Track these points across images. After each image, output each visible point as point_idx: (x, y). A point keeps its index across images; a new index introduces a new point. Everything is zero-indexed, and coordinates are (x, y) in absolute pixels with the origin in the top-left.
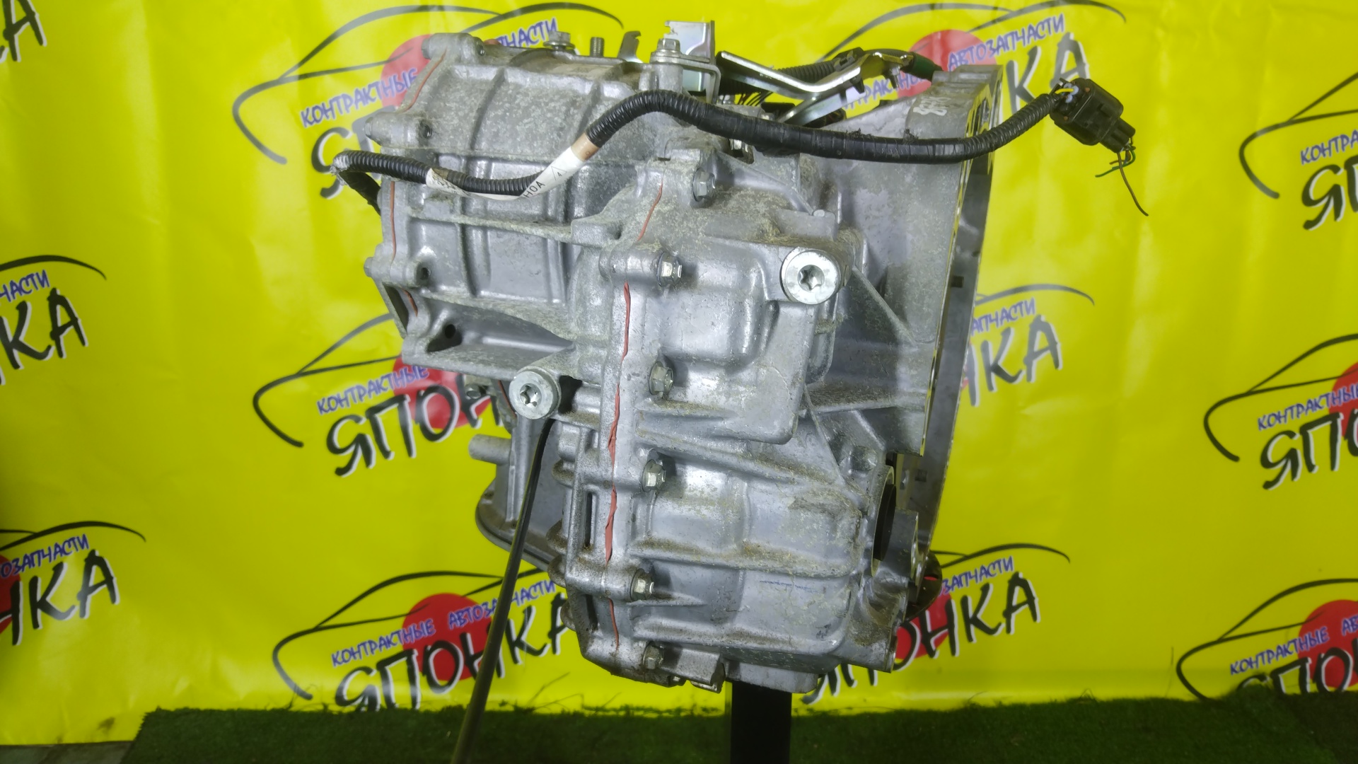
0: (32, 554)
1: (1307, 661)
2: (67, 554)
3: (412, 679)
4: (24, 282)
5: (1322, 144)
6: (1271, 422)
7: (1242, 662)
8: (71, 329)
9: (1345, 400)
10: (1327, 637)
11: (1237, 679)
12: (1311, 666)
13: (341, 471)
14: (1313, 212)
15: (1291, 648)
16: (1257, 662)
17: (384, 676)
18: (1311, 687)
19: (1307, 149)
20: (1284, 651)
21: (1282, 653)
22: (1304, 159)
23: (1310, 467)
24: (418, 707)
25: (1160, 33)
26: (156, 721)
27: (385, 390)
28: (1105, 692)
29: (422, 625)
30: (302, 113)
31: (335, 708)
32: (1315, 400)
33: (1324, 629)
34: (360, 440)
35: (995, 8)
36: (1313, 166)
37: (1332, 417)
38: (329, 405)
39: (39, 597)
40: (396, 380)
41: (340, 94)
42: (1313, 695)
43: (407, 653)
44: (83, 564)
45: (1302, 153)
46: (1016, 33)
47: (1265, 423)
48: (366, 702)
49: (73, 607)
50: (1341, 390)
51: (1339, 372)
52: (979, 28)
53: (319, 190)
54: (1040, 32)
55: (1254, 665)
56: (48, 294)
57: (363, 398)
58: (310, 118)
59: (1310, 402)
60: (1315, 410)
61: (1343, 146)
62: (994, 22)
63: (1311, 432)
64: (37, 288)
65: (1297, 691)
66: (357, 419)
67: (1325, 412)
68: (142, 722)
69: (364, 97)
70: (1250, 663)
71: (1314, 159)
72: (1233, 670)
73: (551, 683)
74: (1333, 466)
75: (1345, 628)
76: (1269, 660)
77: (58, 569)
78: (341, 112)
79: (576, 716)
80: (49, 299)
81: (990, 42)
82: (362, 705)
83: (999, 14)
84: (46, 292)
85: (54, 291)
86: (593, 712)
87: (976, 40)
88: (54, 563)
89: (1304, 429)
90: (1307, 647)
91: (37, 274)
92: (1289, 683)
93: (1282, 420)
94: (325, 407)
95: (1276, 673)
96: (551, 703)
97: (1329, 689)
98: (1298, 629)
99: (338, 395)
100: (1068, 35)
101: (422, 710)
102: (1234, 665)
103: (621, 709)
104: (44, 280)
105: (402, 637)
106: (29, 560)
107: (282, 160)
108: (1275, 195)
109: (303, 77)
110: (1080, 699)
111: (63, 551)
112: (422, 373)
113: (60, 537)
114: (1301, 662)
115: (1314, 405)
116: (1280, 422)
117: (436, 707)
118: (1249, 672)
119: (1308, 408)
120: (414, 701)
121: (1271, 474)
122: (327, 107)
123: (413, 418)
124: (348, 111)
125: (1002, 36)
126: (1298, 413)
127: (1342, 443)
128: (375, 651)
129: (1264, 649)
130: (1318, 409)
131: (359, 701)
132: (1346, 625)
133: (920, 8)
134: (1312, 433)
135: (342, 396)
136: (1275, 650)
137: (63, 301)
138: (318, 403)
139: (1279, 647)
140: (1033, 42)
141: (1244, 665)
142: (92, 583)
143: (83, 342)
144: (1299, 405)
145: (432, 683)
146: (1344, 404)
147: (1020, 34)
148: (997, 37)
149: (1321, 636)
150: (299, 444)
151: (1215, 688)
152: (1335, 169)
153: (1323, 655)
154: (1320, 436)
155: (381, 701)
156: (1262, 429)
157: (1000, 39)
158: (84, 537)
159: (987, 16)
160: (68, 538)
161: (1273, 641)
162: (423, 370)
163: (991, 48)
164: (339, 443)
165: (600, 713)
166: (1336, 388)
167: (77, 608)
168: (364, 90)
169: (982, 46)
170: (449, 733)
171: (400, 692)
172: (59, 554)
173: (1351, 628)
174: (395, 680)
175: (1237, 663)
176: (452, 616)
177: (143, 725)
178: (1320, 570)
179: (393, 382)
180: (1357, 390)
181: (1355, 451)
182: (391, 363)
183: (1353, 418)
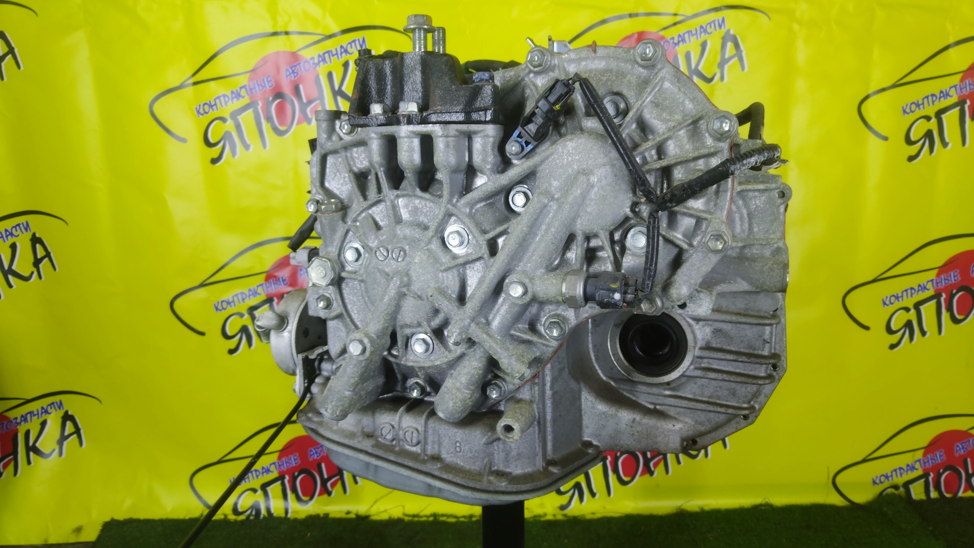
0: (27, 414)
1: (930, 475)
2: (49, 414)
3: (285, 496)
4: (14, 229)
5: (918, 101)
6: (892, 301)
7: (881, 476)
8: (46, 260)
9: (945, 284)
10: (944, 458)
11: (879, 489)
12: (933, 478)
13: (232, 352)
14: (913, 150)
15: (917, 465)
16: (892, 476)
17: (266, 494)
18: (934, 494)
19: (907, 105)
20: (912, 468)
21: (910, 469)
22: (905, 112)
23: (923, 333)
24: (289, 516)
25: (796, 27)
26: (111, 528)
27: (260, 294)
28: (779, 500)
29: (291, 458)
30: (196, 108)
31: (232, 517)
32: (924, 284)
33: (941, 451)
34: (244, 329)
35: (675, 15)
36: (912, 117)
37: (937, 296)
38: (222, 306)
39: (31, 443)
40: (267, 288)
41: (220, 94)
42: (936, 500)
43: (281, 478)
44: (60, 420)
45: (903, 107)
46: (691, 31)
47: (888, 302)
48: (254, 513)
49: (54, 450)
50: (942, 276)
51: (940, 264)
52: (665, 29)
53: (209, 160)
54: (709, 30)
55: (890, 479)
56: (30, 237)
57: (245, 300)
58: (202, 111)
59: (920, 286)
60: (924, 291)
61: (933, 102)
62: (675, 24)
63: (922, 308)
64: (23, 233)
65: (923, 497)
66: (242, 315)
67: (931, 292)
68: (101, 528)
69: (237, 95)
70: (887, 477)
71: (912, 112)
72: (874, 482)
73: (382, 498)
74: (940, 332)
75: (957, 451)
76: (901, 474)
77: (44, 424)
78: (222, 106)
79: (399, 521)
80: (31, 240)
81: (673, 38)
82: (250, 515)
83: (678, 18)
84: (28, 235)
85: (34, 234)
86: (411, 518)
87: (663, 38)
88: (41, 420)
89: (917, 306)
90: (929, 465)
91: (23, 223)
92: (917, 492)
93: (900, 299)
94: (220, 307)
95: (907, 485)
96: (381, 512)
97: (948, 495)
98: (922, 452)
99: (228, 299)
100: (729, 31)
101: (292, 518)
102: (875, 478)
103: (431, 516)
104: (27, 227)
105: (277, 466)
106: (24, 419)
107: (183, 140)
108: (886, 139)
109: (195, 83)
110: (761, 505)
111: (46, 412)
112: (285, 282)
113: (45, 402)
114: (925, 475)
115: (923, 288)
116: (899, 301)
117: (302, 516)
118: (887, 484)
119: (919, 290)
120: (287, 512)
121: (894, 339)
122: (213, 103)
124: (227, 106)
125: (681, 34)
126: (912, 295)
127: (945, 315)
128: (259, 477)
129: (897, 467)
130: (926, 291)
131: (249, 512)
132: (958, 449)
133: (620, 17)
135: (231, 300)
136: (905, 468)
137: (40, 241)
138: (215, 305)
139: (908, 465)
140: (704, 37)
141: (883, 479)
142: (66, 433)
143: (55, 269)
144: (912, 289)
145: (298, 499)
146: (945, 287)
147: (694, 32)
148: (677, 35)
149: (939, 457)
150: (202, 334)
151: (861, 497)
152: (928, 118)
153: (941, 471)
154: (929, 310)
155: (264, 512)
156: (886, 306)
157: (679, 36)
158: (61, 402)
159: (669, 20)
160: (50, 403)
161: (902, 461)
162: (285, 280)
163: (673, 43)
164: (229, 332)
165: (416, 519)
166: (938, 275)
167: (57, 451)
168: (237, 91)
169: (667, 41)
170: (309, 534)
171: (277, 506)
172: (44, 414)
173: (962, 451)
174: (273, 497)
175: (877, 477)
176: (311, 451)
177: (102, 531)
178: (936, 408)
179: (265, 289)
180: (954, 276)
181: (956, 321)
182: (263, 276)
183: (952, 296)
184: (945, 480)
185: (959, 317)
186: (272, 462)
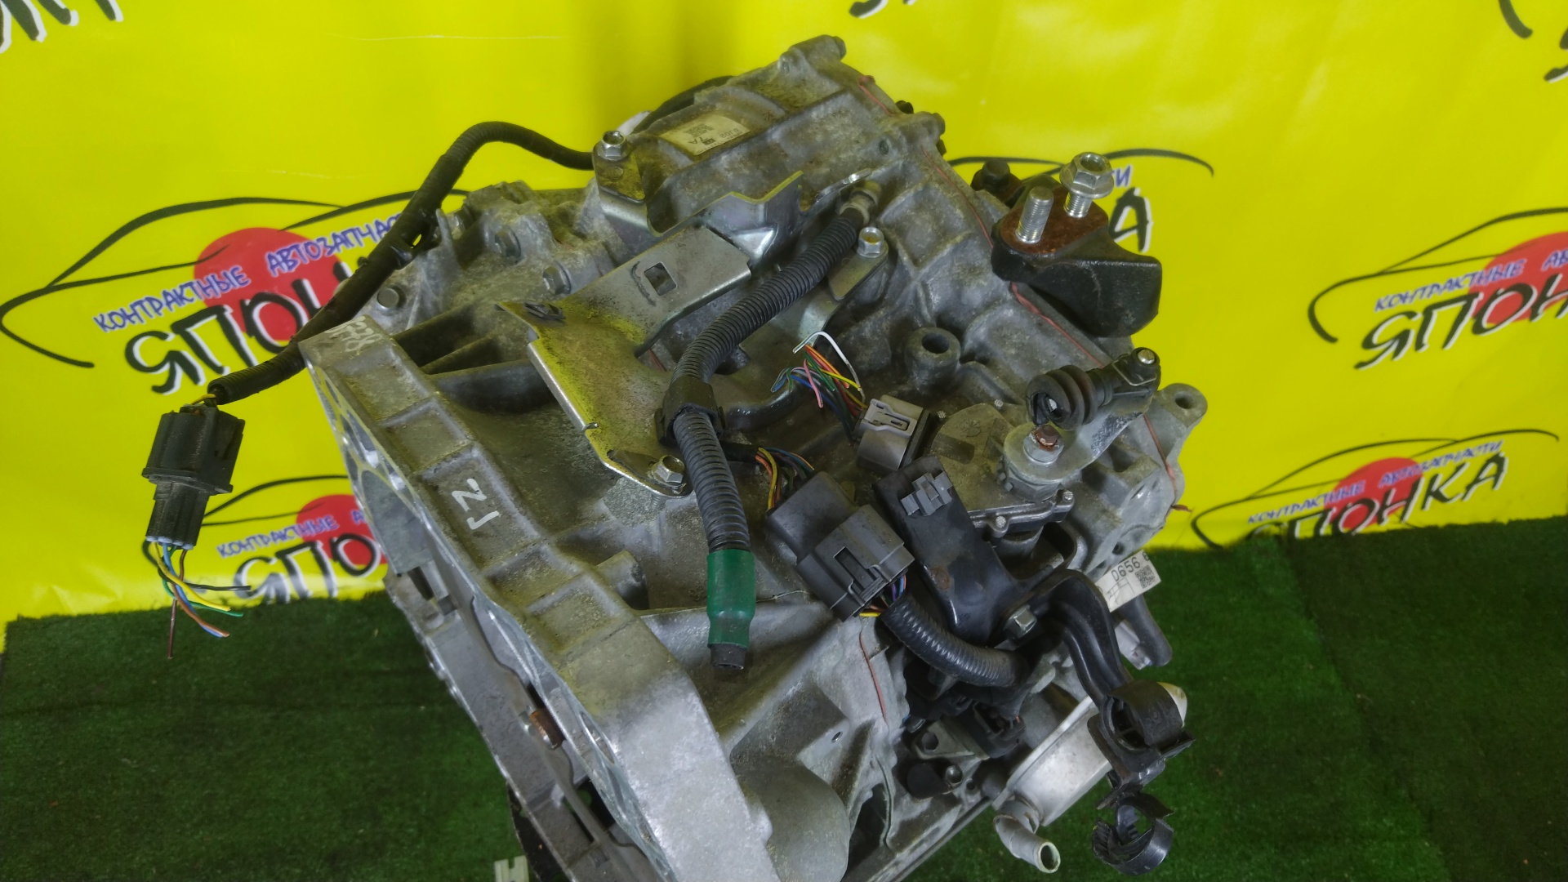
1: (1330, 511)
3: (323, 567)
6: (1393, 303)
7: (1263, 514)
9: (1494, 279)
10: (1362, 490)
12: (1333, 514)
13: (160, 388)
15: (1321, 500)
16: (1279, 512)
17: (288, 566)
18: (1326, 531)
20: (1310, 504)
21: (1308, 505)
23: (1419, 346)
24: (336, 595)
26: (24, 632)
27: (192, 300)
29: (320, 520)
31: (237, 601)
32: (1457, 279)
33: (1362, 482)
34: (174, 357)
37: (1469, 298)
40: (204, 290)
42: (1326, 537)
43: (308, 544)
47: (1385, 304)
48: (272, 594)
50: (1495, 268)
55: (1275, 515)
57: (162, 311)
59: (1450, 281)
60: (1453, 290)
65: (1310, 535)
66: (162, 336)
67: (1464, 291)
68: (5, 634)
70: (1270, 514)
72: (1251, 520)
74: (1446, 344)
75: (1383, 482)
76: (1293, 511)
82: (268, 597)
89: (1430, 310)
90: (1337, 499)
92: (1303, 531)
93: (1408, 300)
94: (108, 323)
95: (1294, 522)
97: (1343, 530)
98: (1335, 484)
99: (122, 310)
101: (342, 598)
102: (1253, 516)
105: (299, 531)
108: (1526, 33)
112: (240, 280)
114: (1325, 510)
115: (1454, 285)
116: (1404, 302)
117: (357, 594)
118: (1269, 520)
119: (1444, 290)
121: (1368, 354)
123: (242, 329)
126: (1431, 293)
127: (1468, 320)
128: (269, 542)
129: (1291, 503)
130: (1457, 291)
131: (264, 591)
132: (1385, 479)
134: (1436, 313)
135: (128, 311)
136: (1301, 503)
138: (96, 319)
139: (1307, 501)
141: (1264, 516)
145: (347, 569)
149: (1357, 490)
150: (89, 365)
153: (1350, 505)
154: (1446, 315)
155: (290, 591)
156: (1379, 310)
161: (1300, 498)
162: (240, 276)
164: (145, 362)
166: (1489, 266)
170: (376, 632)
173: (1391, 481)
175: (1257, 515)
176: (356, 512)
177: (8, 637)
179: (200, 291)
180: (1514, 268)
181: (1478, 329)
182: (191, 269)
183: (1495, 296)
184: (1350, 517)
185: (1485, 324)
186: (287, 525)
